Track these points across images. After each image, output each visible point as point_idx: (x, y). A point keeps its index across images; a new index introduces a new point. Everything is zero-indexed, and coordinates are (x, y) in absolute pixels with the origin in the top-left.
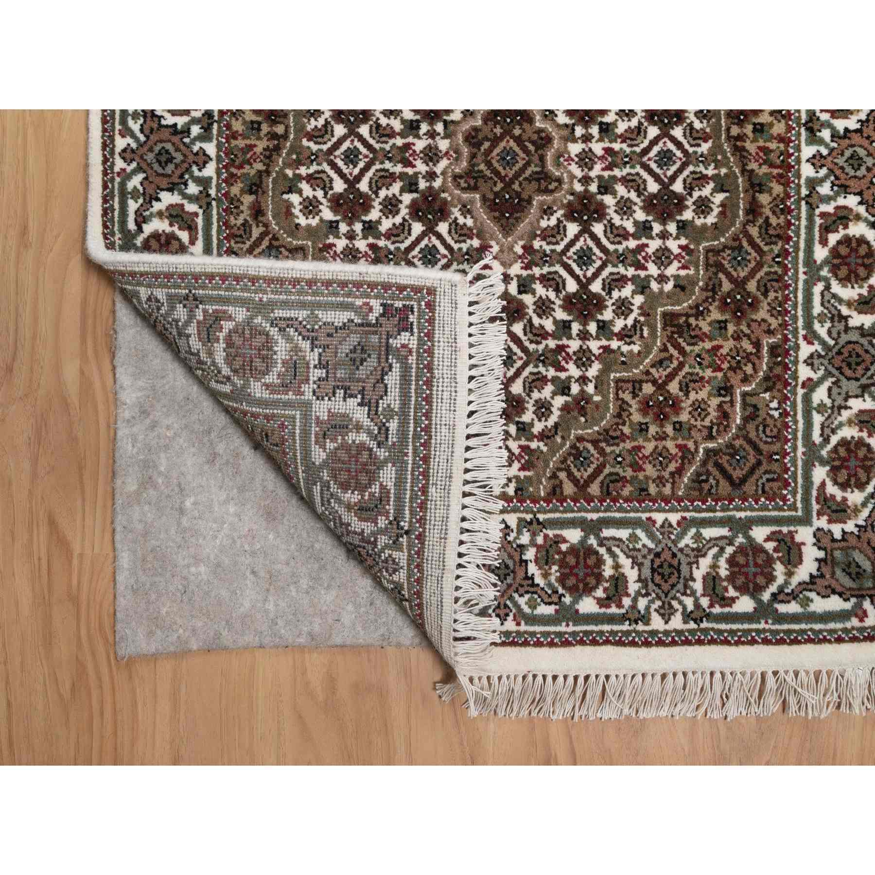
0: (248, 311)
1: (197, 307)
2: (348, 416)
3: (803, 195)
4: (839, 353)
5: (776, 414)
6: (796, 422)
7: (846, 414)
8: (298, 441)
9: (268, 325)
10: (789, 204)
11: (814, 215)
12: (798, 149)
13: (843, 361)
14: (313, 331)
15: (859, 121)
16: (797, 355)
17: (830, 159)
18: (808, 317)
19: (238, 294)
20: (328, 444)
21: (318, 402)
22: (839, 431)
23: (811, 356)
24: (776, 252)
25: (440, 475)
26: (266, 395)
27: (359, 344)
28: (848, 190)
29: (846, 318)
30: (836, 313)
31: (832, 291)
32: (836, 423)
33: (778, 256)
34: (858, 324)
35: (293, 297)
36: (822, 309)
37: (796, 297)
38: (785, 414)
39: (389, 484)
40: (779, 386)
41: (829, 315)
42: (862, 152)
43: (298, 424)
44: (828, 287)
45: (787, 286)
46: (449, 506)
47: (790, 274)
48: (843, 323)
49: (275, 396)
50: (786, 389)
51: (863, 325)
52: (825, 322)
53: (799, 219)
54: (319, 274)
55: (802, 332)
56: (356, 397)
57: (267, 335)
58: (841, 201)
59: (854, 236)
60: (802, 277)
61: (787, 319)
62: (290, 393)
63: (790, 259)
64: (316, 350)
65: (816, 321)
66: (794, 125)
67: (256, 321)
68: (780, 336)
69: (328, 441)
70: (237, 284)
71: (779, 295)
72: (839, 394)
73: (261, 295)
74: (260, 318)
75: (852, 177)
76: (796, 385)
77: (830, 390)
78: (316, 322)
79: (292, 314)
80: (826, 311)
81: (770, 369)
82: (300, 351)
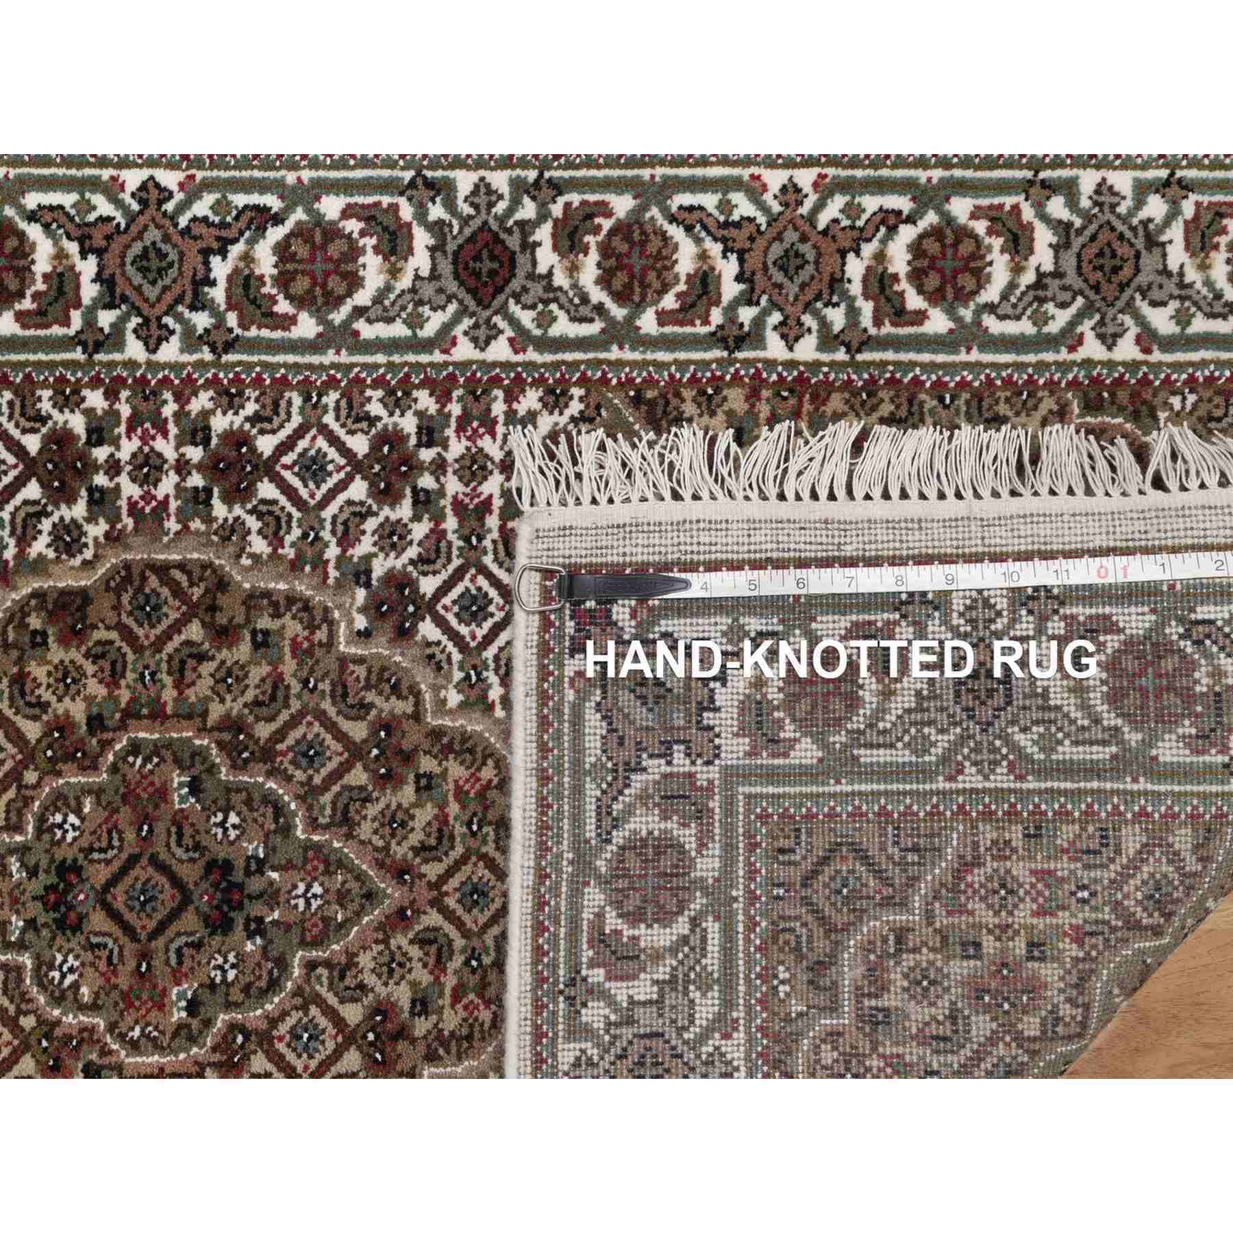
0: (588, 884)
1: (585, 979)
2: (743, 702)
3: (847, 358)
4: (1096, 288)
5: (1191, 398)
6: (1204, 363)
7: (1192, 275)
8: (787, 789)
9: (609, 848)
10: (860, 384)
11: (878, 336)
12: (771, 364)
13: (1109, 281)
14: (616, 771)
15: (725, 257)
16: (1100, 362)
17: (789, 309)
18: (1037, 343)
19: (563, 903)
20: (788, 735)
21: (723, 755)
22: (1218, 286)
23: (1101, 337)
24: (935, 402)
25: (824, 540)
26: (715, 849)
27: (633, 691)
28: (838, 275)
29: (1041, 275)
30: (1031, 293)
31: (996, 300)
32: (1204, 291)
33: (941, 399)
34: (1051, 253)
35: (566, 807)
36: (1025, 318)
37: (1007, 366)
38: (1191, 382)
39: (843, 624)
40: (1147, 395)
41: (1035, 305)
42: (776, 250)
43: (758, 789)
44: (991, 308)
45: (990, 382)
46: (869, 521)
47: (970, 378)
48: (1048, 281)
49: (717, 831)
50: (1152, 382)
51: (1050, 245)
52: (1046, 313)
53: (883, 364)
54: (529, 765)
55: (1064, 355)
56: (712, 690)
57: (622, 848)
58: (856, 288)
59: (909, 263)
60: (975, 356)
61: (1041, 382)
62: (711, 805)
63: (947, 379)
64: (644, 764)
65: (1046, 330)
66: (732, 370)
67: (603, 870)
68: (1070, 395)
69: (782, 735)
70: (548, 904)
71: (1002, 395)
72: (1161, 287)
73: (565, 863)
74: (598, 863)
75: (817, 270)
76: (1146, 363)
77: (1154, 304)
78: (603, 766)
79: (591, 807)
80: (1029, 312)
81: (1121, 410)
82: (646, 789)
